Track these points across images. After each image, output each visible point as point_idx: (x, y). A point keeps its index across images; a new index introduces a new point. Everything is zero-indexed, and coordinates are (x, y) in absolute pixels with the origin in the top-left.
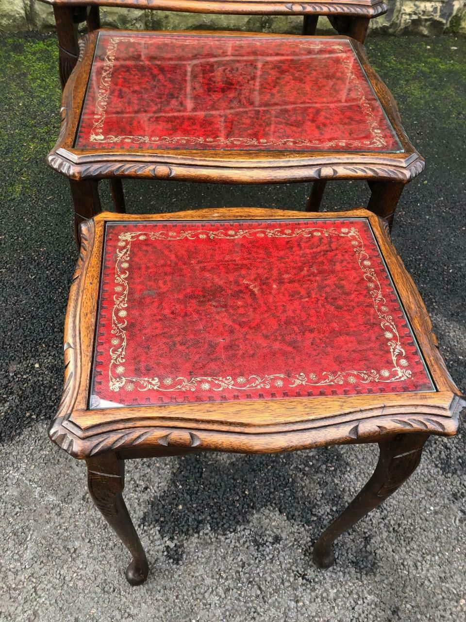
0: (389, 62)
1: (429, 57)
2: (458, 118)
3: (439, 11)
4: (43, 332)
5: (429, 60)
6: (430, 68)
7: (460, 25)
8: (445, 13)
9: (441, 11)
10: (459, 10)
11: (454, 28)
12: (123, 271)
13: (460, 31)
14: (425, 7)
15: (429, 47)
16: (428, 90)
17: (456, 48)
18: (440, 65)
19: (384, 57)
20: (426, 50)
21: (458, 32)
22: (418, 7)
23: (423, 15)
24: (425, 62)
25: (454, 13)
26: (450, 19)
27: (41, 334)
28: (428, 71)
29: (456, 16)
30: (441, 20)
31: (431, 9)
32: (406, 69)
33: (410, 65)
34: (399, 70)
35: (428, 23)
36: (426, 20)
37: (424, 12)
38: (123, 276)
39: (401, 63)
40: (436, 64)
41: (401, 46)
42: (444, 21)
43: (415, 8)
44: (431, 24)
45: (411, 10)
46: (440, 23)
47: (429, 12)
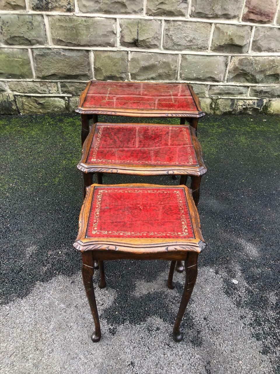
0: (232, 127)
1: (252, 124)
2: (263, 152)
3: (256, 104)
4: (63, 239)
5: (252, 126)
6: (251, 130)
7: (268, 110)
8: (259, 105)
9: (257, 104)
10: (266, 103)
11: (265, 111)
12: (99, 201)
13: (268, 112)
14: (249, 102)
15: (252, 120)
16: (249, 140)
17: (265, 120)
18: (257, 128)
19: (229, 124)
20: (250, 121)
21: (267, 113)
22: (245, 102)
23: (248, 106)
24: (249, 127)
25: (264, 104)
26: (262, 107)
27: (63, 240)
28: (250, 131)
29: (265, 106)
30: (257, 108)
31: (252, 103)
32: (240, 130)
33: (242, 128)
34: (236, 130)
35: (251, 109)
36: (250, 108)
37: (249, 104)
38: (99, 203)
39: (237, 127)
40: (255, 128)
41: (238, 119)
42: (259, 108)
43: (244, 103)
44: (253, 110)
45: (242, 104)
46: (257, 109)
47: (251, 104)
